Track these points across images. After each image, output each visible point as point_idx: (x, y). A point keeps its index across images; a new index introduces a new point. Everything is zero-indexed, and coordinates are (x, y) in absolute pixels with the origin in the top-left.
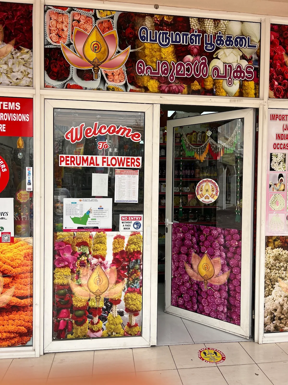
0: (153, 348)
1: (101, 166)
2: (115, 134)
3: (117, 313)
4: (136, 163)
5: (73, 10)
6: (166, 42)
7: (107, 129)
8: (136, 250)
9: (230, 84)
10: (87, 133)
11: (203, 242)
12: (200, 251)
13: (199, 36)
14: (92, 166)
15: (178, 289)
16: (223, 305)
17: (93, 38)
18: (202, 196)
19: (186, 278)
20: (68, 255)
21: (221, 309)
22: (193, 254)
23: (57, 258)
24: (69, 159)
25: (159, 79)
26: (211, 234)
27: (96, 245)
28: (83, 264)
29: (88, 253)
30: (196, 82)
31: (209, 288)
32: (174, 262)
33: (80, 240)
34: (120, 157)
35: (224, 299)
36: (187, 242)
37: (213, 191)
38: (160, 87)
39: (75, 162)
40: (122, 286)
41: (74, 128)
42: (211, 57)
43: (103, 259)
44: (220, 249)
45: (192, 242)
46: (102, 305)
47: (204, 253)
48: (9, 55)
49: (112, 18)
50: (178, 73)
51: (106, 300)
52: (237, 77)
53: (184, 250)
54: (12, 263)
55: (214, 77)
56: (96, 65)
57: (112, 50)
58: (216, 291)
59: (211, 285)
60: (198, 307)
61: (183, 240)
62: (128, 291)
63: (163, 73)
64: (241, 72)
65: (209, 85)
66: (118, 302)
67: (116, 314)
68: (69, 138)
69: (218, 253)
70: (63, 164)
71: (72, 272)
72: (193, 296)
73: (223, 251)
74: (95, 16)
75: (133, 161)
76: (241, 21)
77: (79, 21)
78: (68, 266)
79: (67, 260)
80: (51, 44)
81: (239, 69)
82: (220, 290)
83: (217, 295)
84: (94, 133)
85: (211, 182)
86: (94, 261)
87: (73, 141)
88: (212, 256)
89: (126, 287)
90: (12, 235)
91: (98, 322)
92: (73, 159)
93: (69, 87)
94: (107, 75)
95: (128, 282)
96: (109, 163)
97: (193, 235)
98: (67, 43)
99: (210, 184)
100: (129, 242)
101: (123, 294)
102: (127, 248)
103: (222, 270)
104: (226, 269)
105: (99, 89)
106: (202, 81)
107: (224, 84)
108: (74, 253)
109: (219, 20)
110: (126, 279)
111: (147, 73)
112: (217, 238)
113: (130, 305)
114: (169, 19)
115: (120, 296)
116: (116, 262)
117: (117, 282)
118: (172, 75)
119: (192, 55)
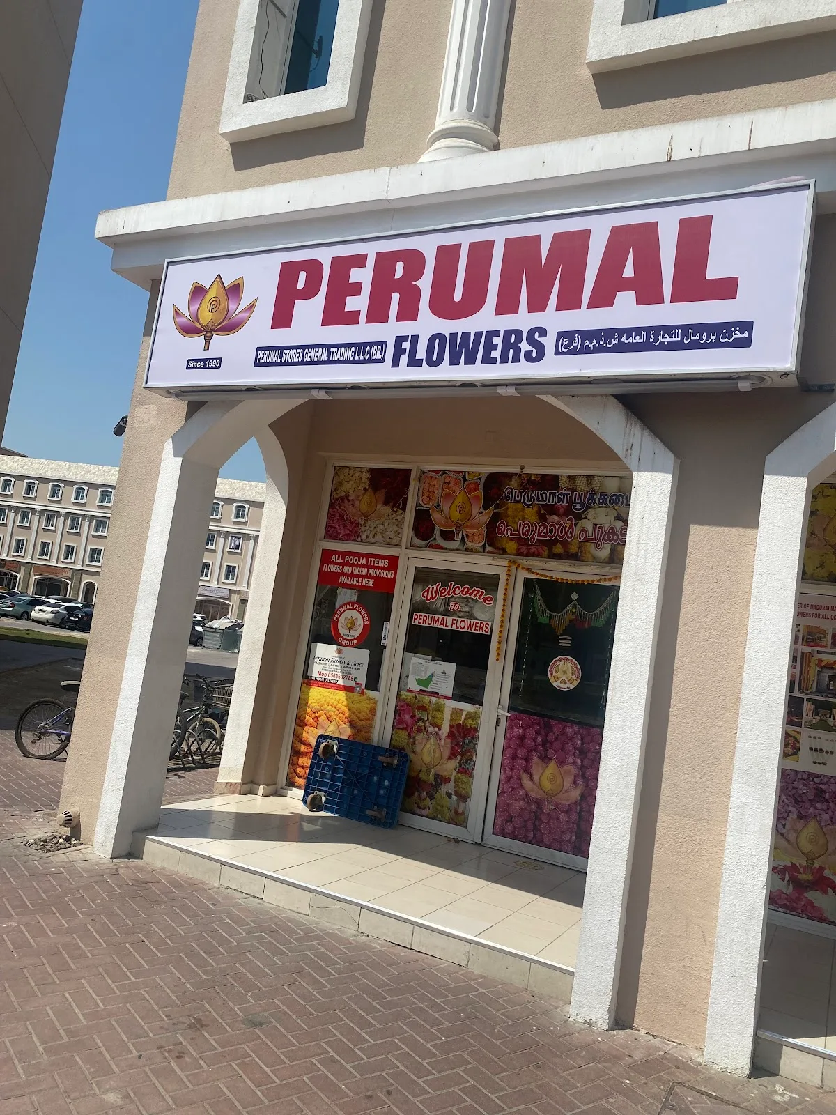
0: (477, 847)
1: (450, 628)
2: (468, 595)
3: (445, 793)
4: (484, 628)
5: (446, 473)
6: (531, 501)
7: (461, 590)
8: (473, 726)
9: (599, 547)
10: (441, 593)
11: (551, 743)
12: (546, 756)
13: (568, 494)
14: (442, 627)
15: (507, 810)
16: (571, 832)
17: (459, 501)
18: (557, 678)
19: (521, 794)
20: (407, 718)
21: (567, 837)
22: (536, 759)
23: (397, 718)
24: (422, 617)
25: (519, 540)
26: (563, 733)
27: (435, 712)
28: (419, 730)
29: (426, 719)
30: (559, 545)
31: (554, 808)
32: (505, 769)
33: (420, 704)
34: (469, 621)
35: (573, 823)
36: (528, 742)
37: (573, 674)
38: (518, 549)
39: (427, 621)
40: (453, 764)
41: (431, 587)
42: (579, 517)
43: (440, 729)
44: (574, 754)
45: (535, 742)
46: (431, 779)
47: (551, 759)
48: (387, 517)
49: (480, 479)
50: (539, 535)
51: (436, 775)
52: (608, 540)
53: (521, 752)
54: (359, 715)
55: (580, 539)
56: (459, 526)
57: (475, 511)
58: (562, 812)
59: (557, 804)
60: (534, 835)
61: (522, 738)
62: (459, 772)
63: (523, 534)
64: (614, 534)
65: (573, 548)
66: (447, 780)
67: (444, 795)
68: (424, 597)
69: (571, 760)
70: (416, 623)
71: (409, 736)
72: (529, 819)
73: (578, 758)
74: (464, 478)
75: (482, 626)
76: (620, 477)
77: (449, 483)
78: (406, 729)
79: (406, 722)
80: (422, 506)
81: (611, 531)
82: (567, 812)
83: (564, 817)
84: (448, 593)
85: (572, 661)
86: (430, 729)
87: (428, 600)
88: (562, 763)
89: (458, 766)
90: (364, 687)
91: (425, 799)
92: (425, 618)
93: (430, 547)
94: (467, 535)
95: (461, 760)
96: (458, 626)
97: (538, 733)
98: (435, 504)
99: (569, 664)
100: (466, 715)
101: (454, 773)
102: (464, 722)
103: (575, 783)
104: (580, 782)
105: (457, 550)
106: (565, 544)
107: (592, 547)
108: (413, 716)
109: (593, 477)
110: (459, 757)
111: (507, 534)
112: (572, 738)
113: (460, 788)
114: (537, 478)
115: (451, 775)
116: (451, 735)
117: (450, 758)
118: (533, 537)
119: (557, 516)
